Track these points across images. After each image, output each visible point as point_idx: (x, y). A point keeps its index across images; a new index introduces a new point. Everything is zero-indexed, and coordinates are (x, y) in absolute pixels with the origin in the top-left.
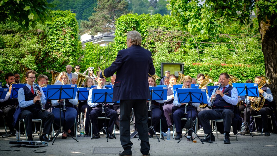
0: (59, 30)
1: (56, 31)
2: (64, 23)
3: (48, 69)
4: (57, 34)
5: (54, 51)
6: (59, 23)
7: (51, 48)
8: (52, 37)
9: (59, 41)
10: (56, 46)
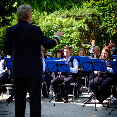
0: (111, 12)
1: (110, 13)
2: (115, 6)
3: (105, 40)
4: (110, 15)
5: (109, 27)
6: (112, 7)
7: (106, 26)
8: (107, 18)
9: (111, 20)
10: (109, 24)
